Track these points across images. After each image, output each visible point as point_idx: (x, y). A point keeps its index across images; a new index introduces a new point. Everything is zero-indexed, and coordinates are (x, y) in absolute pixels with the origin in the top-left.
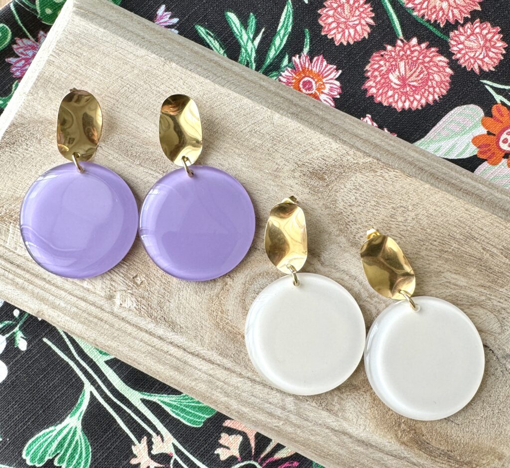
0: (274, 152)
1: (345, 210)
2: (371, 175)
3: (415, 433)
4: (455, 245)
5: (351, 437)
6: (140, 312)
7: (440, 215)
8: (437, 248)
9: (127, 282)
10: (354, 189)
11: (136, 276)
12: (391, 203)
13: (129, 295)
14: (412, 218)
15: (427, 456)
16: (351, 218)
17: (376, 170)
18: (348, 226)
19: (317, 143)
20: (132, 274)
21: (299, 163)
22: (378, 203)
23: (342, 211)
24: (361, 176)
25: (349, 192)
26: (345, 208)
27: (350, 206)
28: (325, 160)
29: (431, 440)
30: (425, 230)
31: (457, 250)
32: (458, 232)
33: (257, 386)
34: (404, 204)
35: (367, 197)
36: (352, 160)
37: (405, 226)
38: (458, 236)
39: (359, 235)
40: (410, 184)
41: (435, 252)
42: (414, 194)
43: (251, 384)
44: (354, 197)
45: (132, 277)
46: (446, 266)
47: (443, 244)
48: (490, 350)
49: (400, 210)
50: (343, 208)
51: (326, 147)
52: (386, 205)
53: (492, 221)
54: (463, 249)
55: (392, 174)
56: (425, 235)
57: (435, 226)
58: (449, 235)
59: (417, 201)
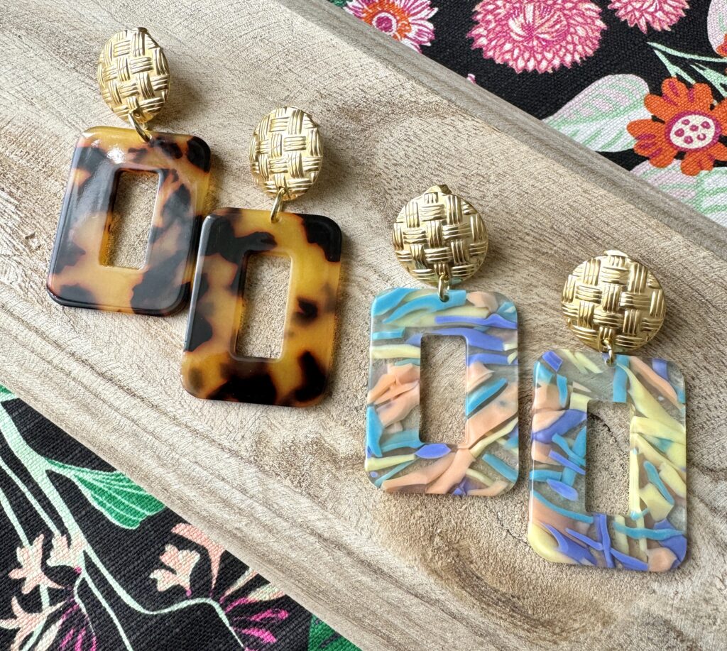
0: (287, 71)
1: (386, 170)
2: (435, 121)
3: (458, 556)
4: (560, 244)
5: (350, 553)
6: (27, 293)
7: (540, 194)
8: (531, 247)
9: (15, 243)
10: (406, 140)
11: (32, 236)
12: (461, 167)
13: (14, 264)
14: (494, 195)
15: (475, 601)
16: (395, 183)
17: (445, 115)
18: (387, 196)
19: (356, 65)
20: (26, 231)
21: (322, 92)
22: (440, 165)
23: (381, 172)
24: (419, 121)
25: (397, 144)
26: (387, 168)
27: (395, 165)
28: (365, 92)
29: (483, 573)
30: (513, 216)
31: (563, 252)
32: (567, 224)
33: (200, 443)
34: (484, 172)
35: (425, 155)
36: (408, 96)
37: (481, 205)
38: (567, 231)
40: (496, 143)
42: (502, 157)
43: (191, 439)
44: (403, 152)
45: (24, 236)
46: (541, 277)
47: (541, 240)
48: (605, 425)
49: (476, 180)
50: (383, 168)
51: (370, 73)
52: (454, 170)
53: (626, 213)
54: (573, 252)
55: (469, 124)
56: (511, 223)
57: (529, 211)
58: (552, 228)
59: (505, 169)
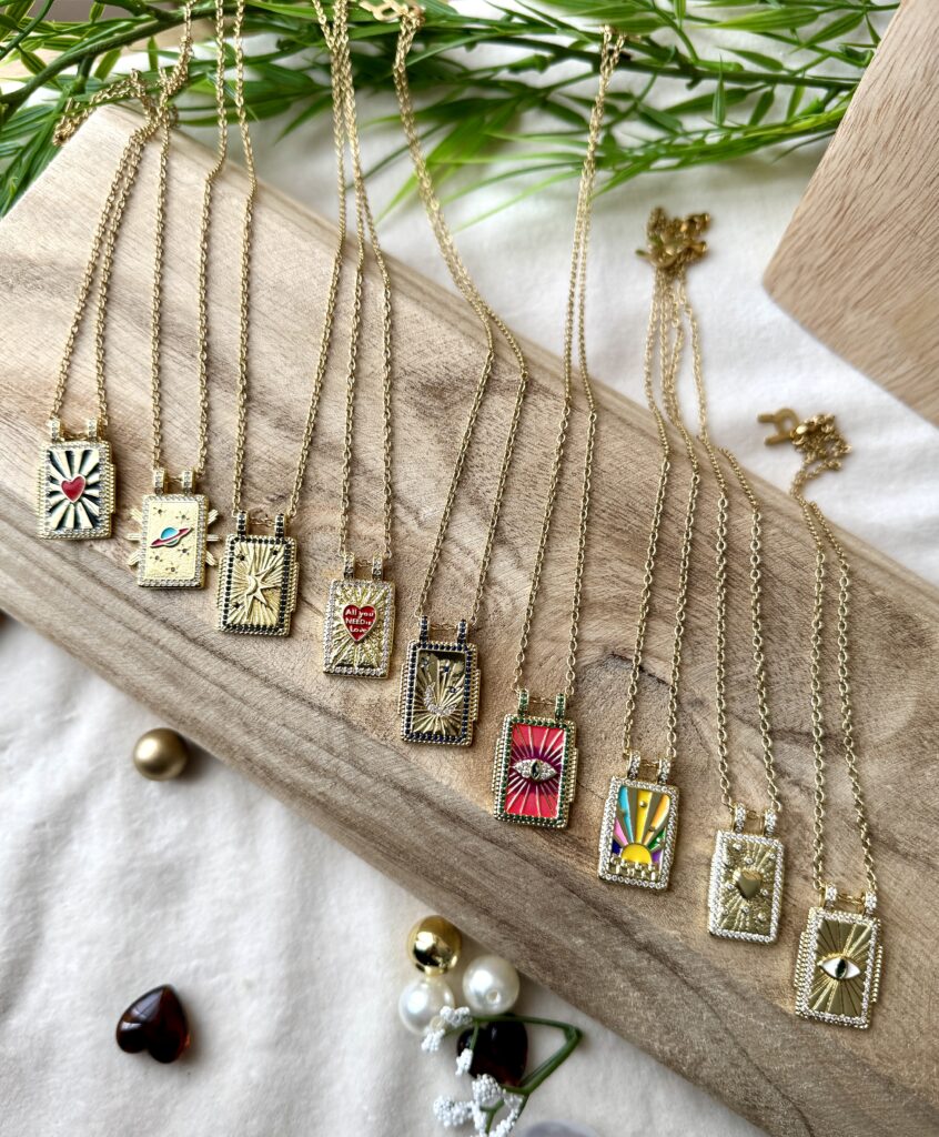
19: (440, 342)
28: (448, 369)
33: (290, 704)
39: (484, 489)
41: (602, 529)
43: (281, 700)
46: (615, 552)
47: (616, 517)
51: (454, 350)
58: (627, 505)
